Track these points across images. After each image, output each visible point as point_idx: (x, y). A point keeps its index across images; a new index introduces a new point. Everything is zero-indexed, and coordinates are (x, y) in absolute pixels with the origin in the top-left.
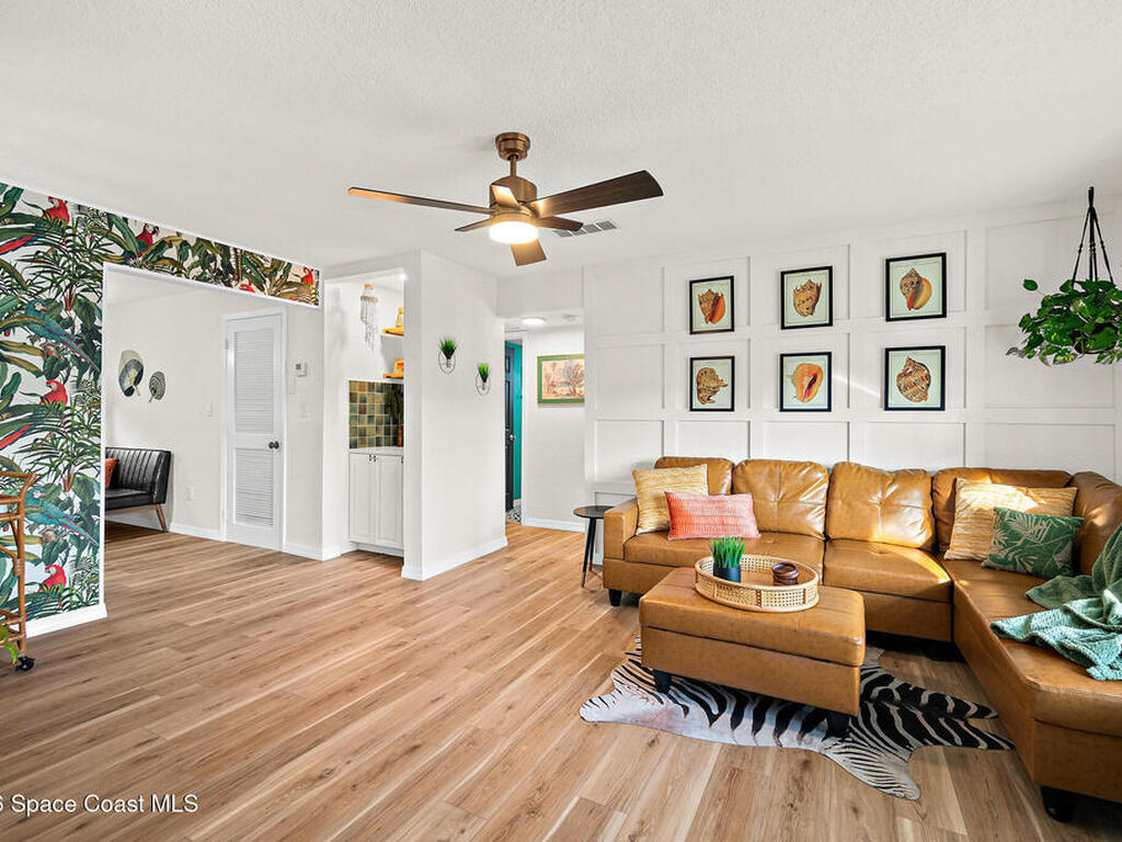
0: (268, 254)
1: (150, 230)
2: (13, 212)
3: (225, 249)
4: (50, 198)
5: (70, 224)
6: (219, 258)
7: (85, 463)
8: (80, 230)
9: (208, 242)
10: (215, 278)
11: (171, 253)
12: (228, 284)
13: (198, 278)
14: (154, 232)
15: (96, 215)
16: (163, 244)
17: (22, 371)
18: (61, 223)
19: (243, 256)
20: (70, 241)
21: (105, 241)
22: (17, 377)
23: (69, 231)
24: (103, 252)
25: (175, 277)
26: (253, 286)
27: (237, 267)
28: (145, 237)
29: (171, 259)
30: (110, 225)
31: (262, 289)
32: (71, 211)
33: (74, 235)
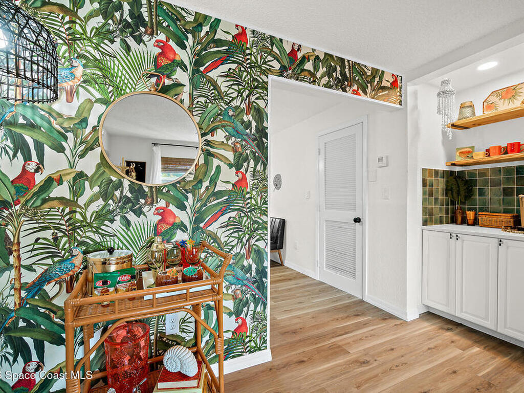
0: (370, 64)
1: (296, 48)
2: (215, 38)
3: (342, 60)
4: (237, 26)
5: (248, 46)
6: (339, 69)
7: (258, 237)
8: (254, 50)
9: (331, 56)
10: (337, 85)
11: (309, 66)
12: (344, 90)
13: (326, 86)
14: (299, 50)
15: (263, 38)
16: (305, 59)
17: (221, 164)
18: (243, 46)
19: (354, 66)
20: (248, 59)
21: (269, 58)
22: (218, 167)
23: (248, 52)
24: (268, 67)
25: (311, 85)
26: (360, 91)
27: (350, 75)
28: (293, 53)
29: (309, 71)
30: (272, 46)
31: (365, 93)
32: (249, 35)
33: (250, 54)
